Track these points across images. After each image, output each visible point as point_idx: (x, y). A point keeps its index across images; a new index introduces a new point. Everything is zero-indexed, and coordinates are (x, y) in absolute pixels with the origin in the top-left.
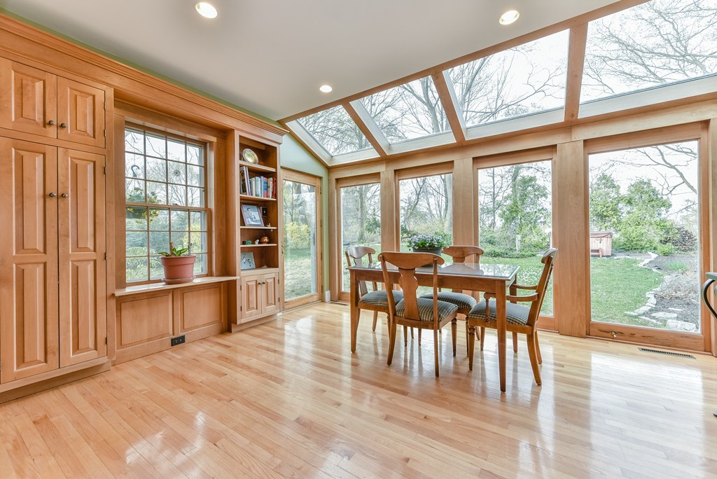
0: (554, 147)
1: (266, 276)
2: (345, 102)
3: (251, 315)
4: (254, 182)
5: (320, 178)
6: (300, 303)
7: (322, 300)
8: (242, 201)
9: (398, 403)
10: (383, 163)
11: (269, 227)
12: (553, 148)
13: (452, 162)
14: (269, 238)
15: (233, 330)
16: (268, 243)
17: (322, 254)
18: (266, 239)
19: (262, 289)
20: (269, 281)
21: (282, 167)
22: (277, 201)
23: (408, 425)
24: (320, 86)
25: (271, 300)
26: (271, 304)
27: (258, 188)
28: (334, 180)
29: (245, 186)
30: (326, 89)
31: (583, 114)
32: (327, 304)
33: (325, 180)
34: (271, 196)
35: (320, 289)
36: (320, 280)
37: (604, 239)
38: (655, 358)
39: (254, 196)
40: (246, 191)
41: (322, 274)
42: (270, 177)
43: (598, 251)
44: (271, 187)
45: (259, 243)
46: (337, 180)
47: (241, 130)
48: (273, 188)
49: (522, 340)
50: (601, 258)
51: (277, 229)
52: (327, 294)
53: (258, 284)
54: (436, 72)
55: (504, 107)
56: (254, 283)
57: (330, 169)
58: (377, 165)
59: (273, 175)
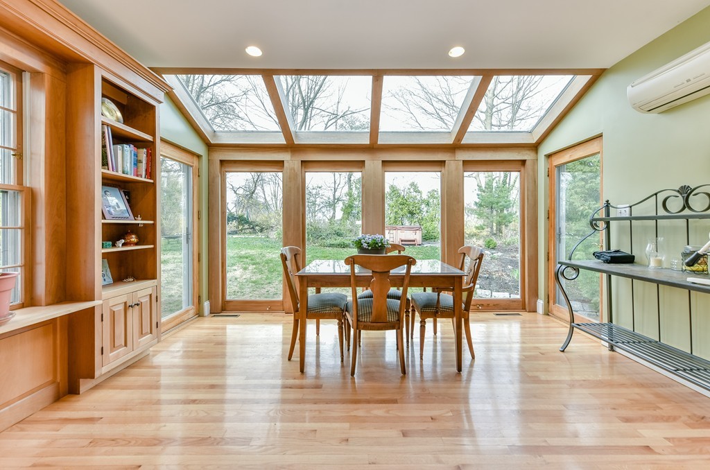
0: (444, 162)
1: (140, 294)
2: (268, 74)
3: (117, 357)
4: (120, 152)
5: (199, 156)
6: (173, 324)
7: (199, 314)
8: (106, 181)
9: (400, 414)
10: (287, 151)
11: (139, 221)
12: (442, 163)
13: (363, 162)
14: (138, 237)
15: (82, 389)
16: (136, 244)
17: (199, 255)
18: (134, 239)
19: (133, 315)
20: (143, 300)
21: (163, 140)
22: (154, 185)
23: (425, 433)
24: (246, 47)
25: (146, 328)
26: (146, 334)
27: (125, 162)
28: (218, 163)
29: (107, 157)
30: (254, 51)
31: (466, 140)
32: (206, 319)
33: (205, 159)
34: (143, 176)
35: (196, 300)
36: (196, 289)
37: (418, 231)
38: (506, 319)
39: (120, 174)
40: (107, 165)
41: (200, 280)
42: (143, 148)
43: (414, 241)
44: (144, 162)
45: (124, 245)
46: (222, 161)
47: (105, 68)
48: (147, 164)
49: (430, 322)
50: (417, 246)
51: (154, 225)
52: (206, 305)
53: (127, 307)
54: (378, 75)
55: (349, 113)
56: (121, 307)
57: (210, 147)
58: (279, 152)
59: (149, 146)
